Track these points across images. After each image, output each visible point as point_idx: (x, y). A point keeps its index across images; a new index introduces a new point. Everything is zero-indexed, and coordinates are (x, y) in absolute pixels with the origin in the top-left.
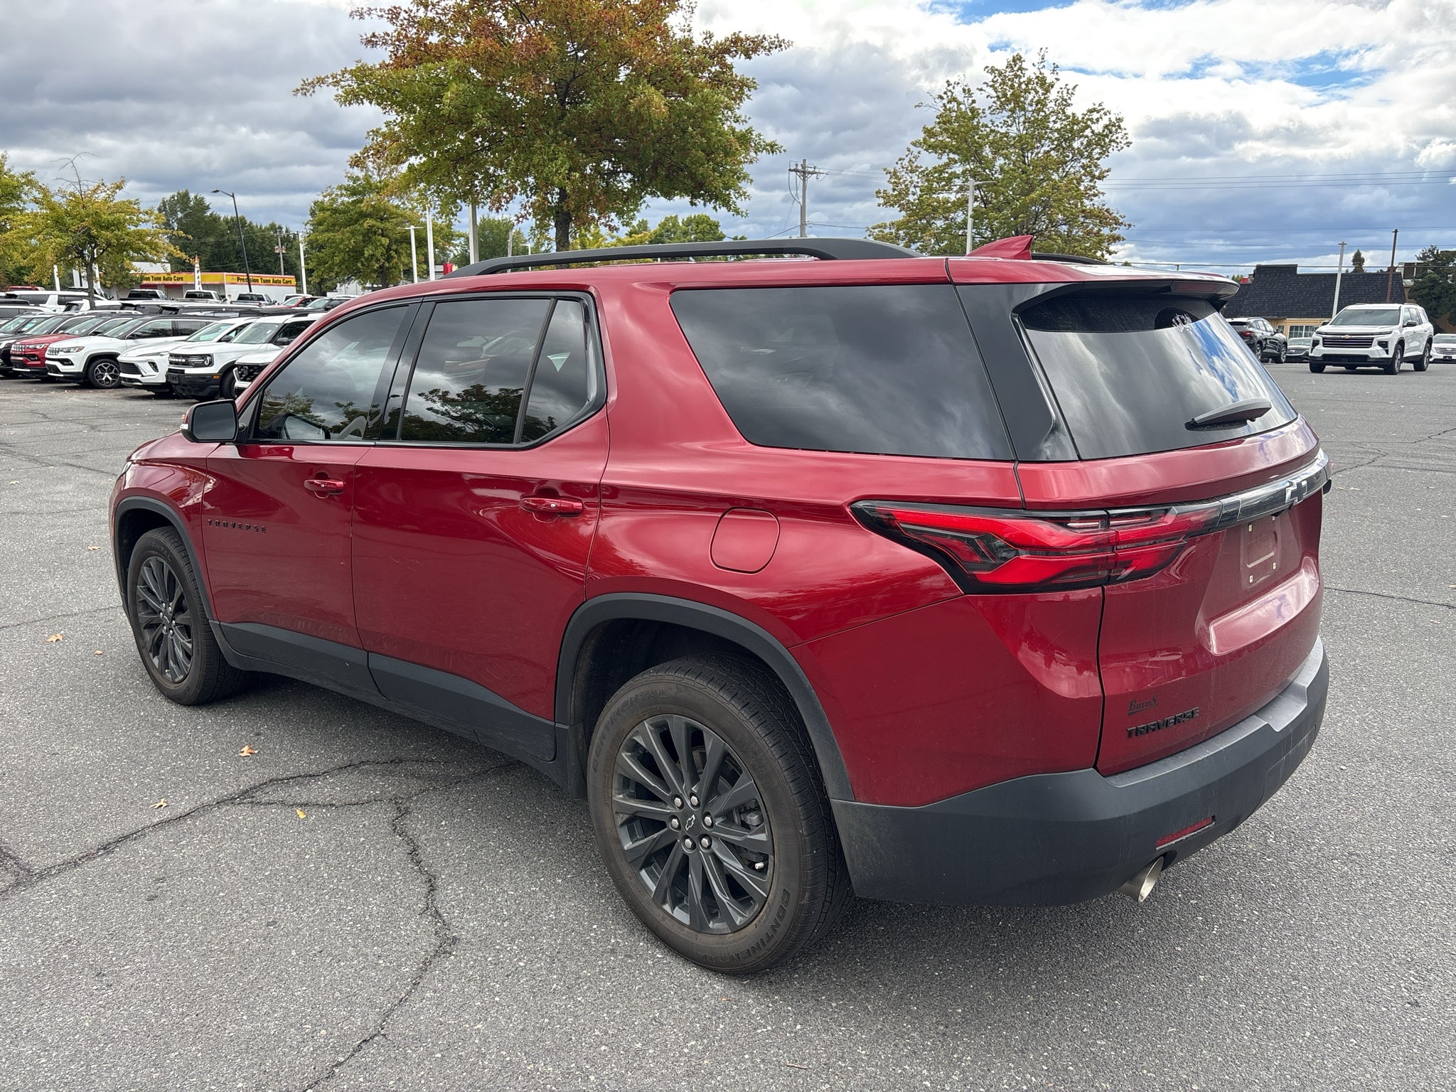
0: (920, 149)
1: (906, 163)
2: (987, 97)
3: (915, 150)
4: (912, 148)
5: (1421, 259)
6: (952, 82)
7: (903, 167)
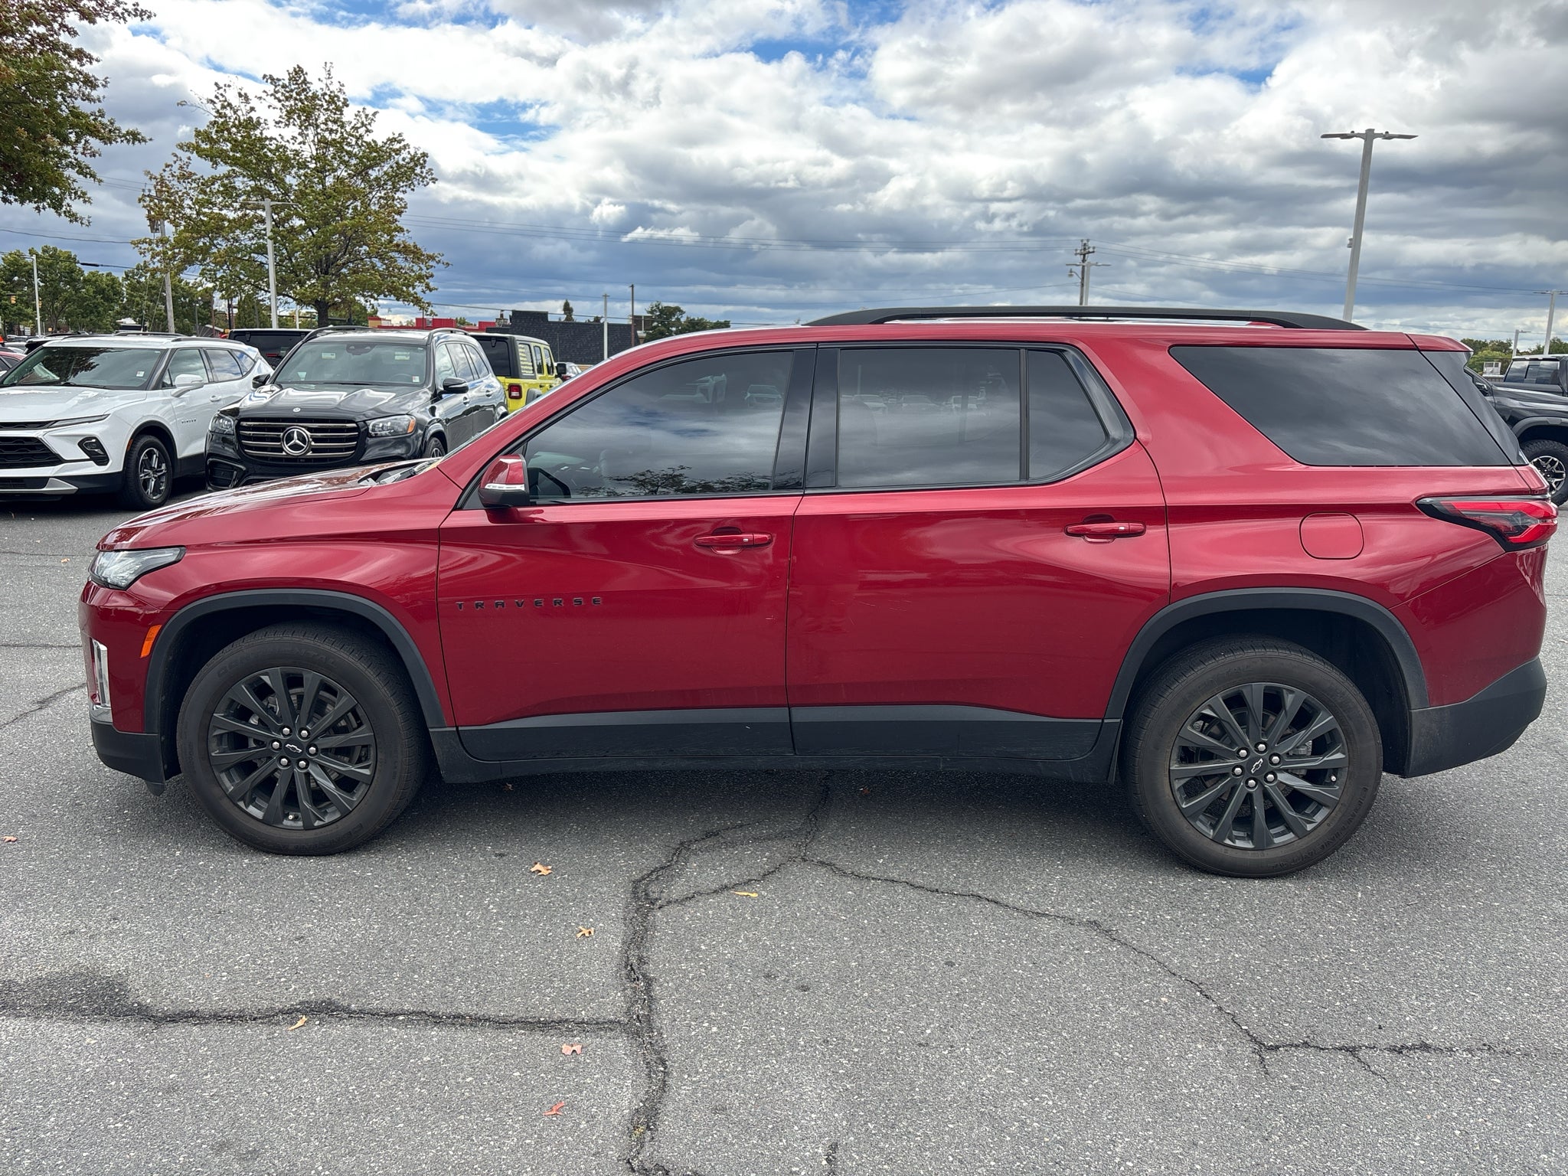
0: (188, 154)
1: (175, 168)
2: (269, 106)
3: (184, 155)
4: (180, 153)
5: (649, 312)
6: (221, 85)
7: (173, 176)
